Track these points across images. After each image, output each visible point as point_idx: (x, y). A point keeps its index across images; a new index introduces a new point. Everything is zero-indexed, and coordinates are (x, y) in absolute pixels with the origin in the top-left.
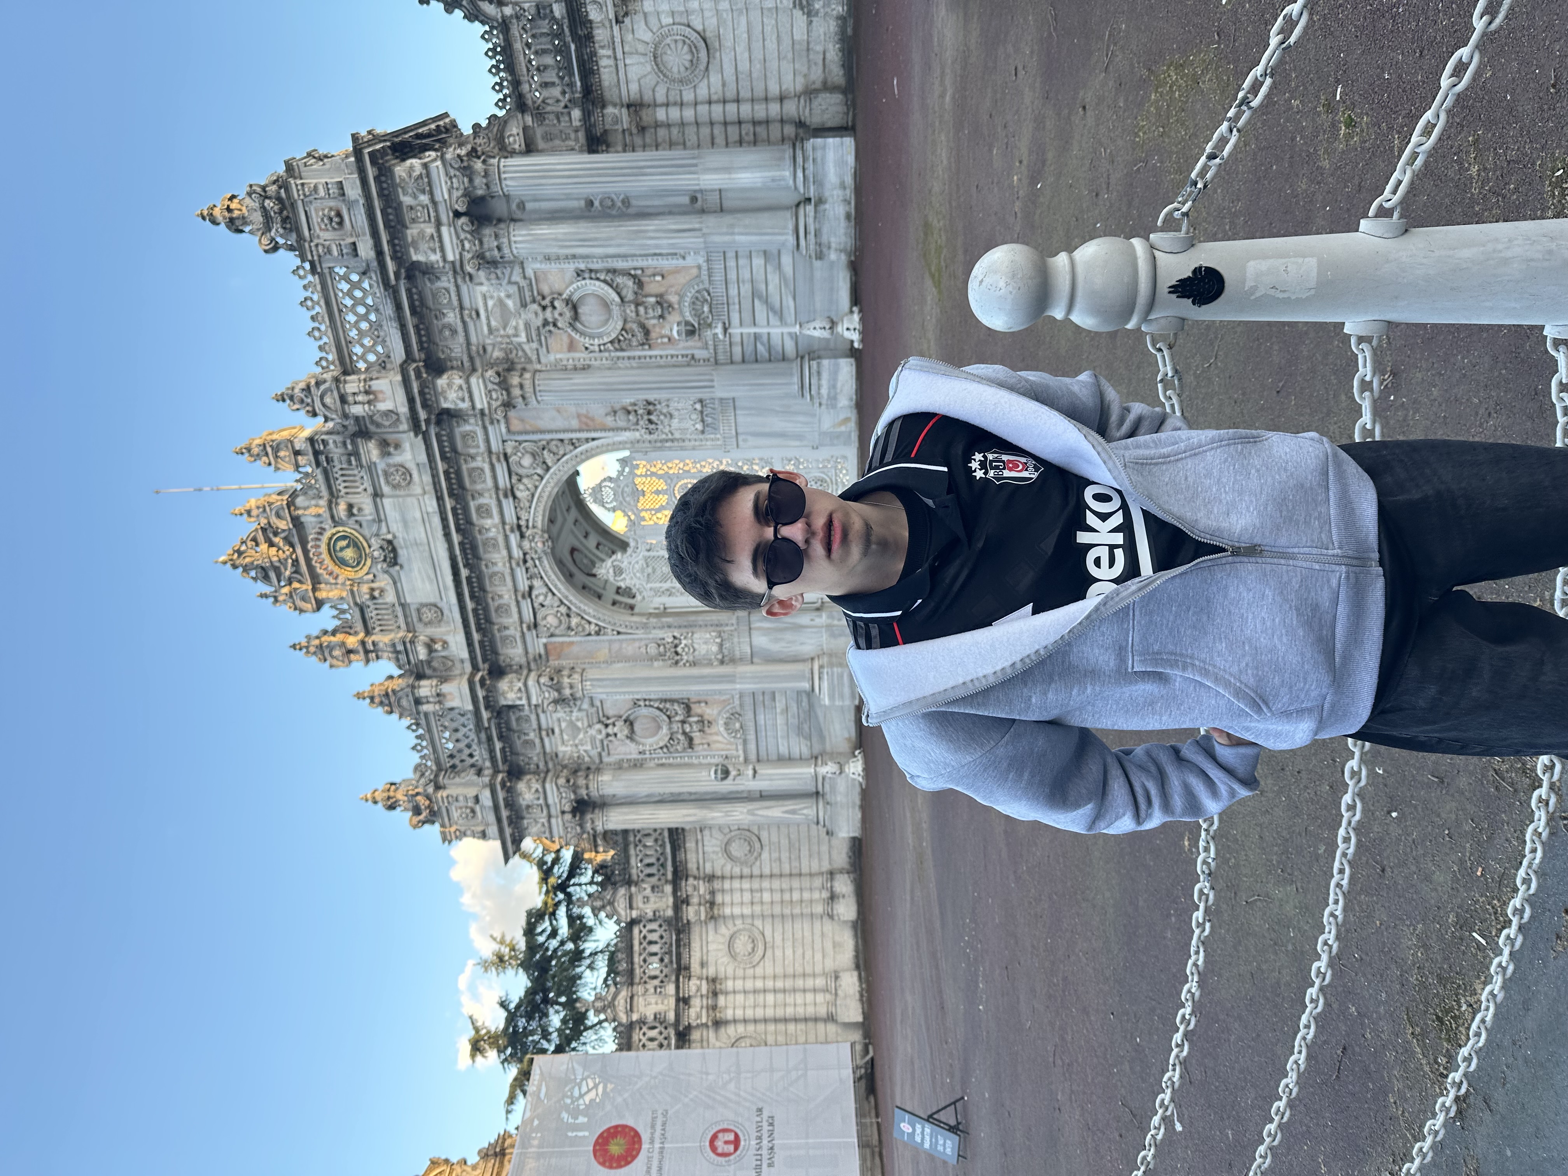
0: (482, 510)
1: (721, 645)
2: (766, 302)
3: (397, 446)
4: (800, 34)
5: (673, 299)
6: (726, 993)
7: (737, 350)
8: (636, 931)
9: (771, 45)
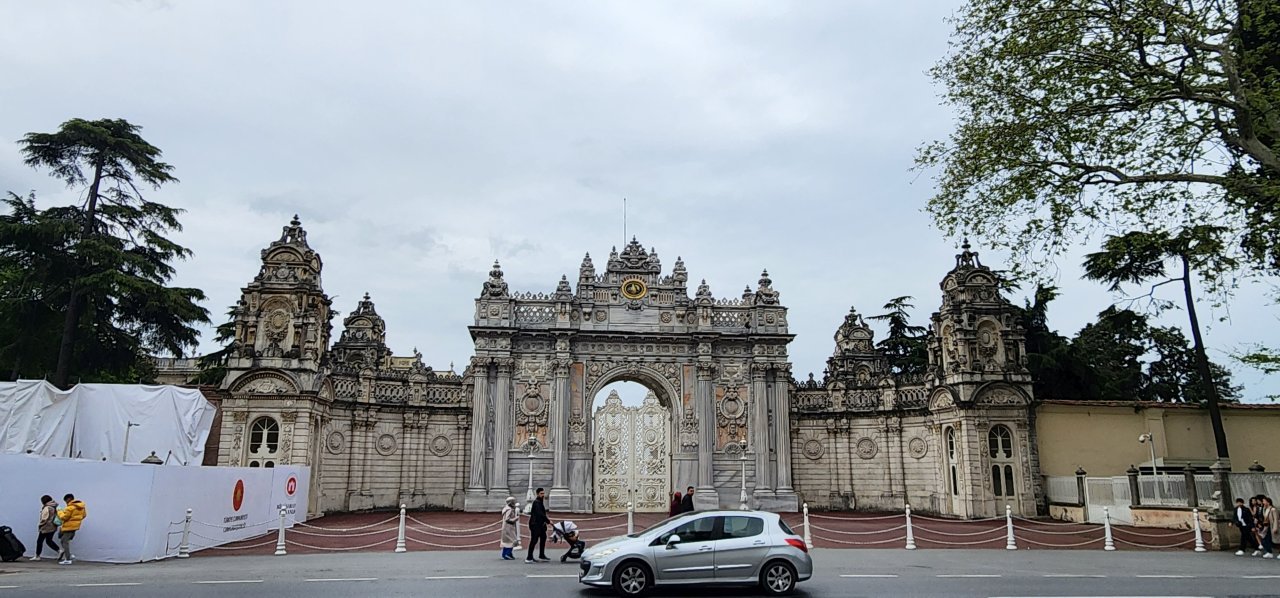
0: (650, 348)
1: (578, 444)
2: (734, 476)
3: (681, 321)
4: (821, 493)
5: (736, 439)
6: (366, 431)
7: (716, 463)
8: (400, 383)
9: (817, 482)
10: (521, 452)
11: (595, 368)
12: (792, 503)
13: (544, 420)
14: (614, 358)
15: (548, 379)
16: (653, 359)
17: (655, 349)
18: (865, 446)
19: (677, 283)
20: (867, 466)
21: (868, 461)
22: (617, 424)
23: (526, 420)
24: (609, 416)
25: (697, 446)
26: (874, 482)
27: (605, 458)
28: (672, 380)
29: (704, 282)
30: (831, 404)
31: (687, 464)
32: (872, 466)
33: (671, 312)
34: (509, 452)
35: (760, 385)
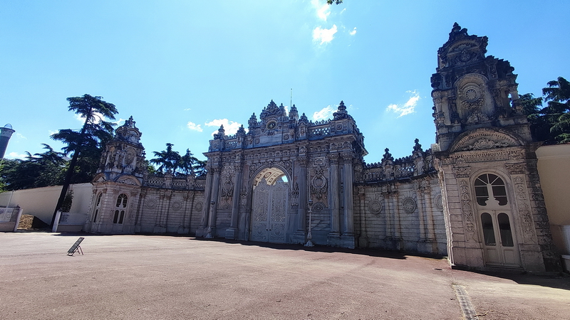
4: (380, 237)
5: (321, 201)
9: (378, 230)
11: (253, 167)
12: (351, 242)
13: (231, 194)
14: (261, 161)
16: (279, 159)
17: (280, 154)
18: (409, 205)
20: (410, 219)
23: (224, 194)
26: (415, 231)
28: (288, 169)
29: (304, 114)
31: (293, 216)
32: (414, 219)
33: (289, 134)
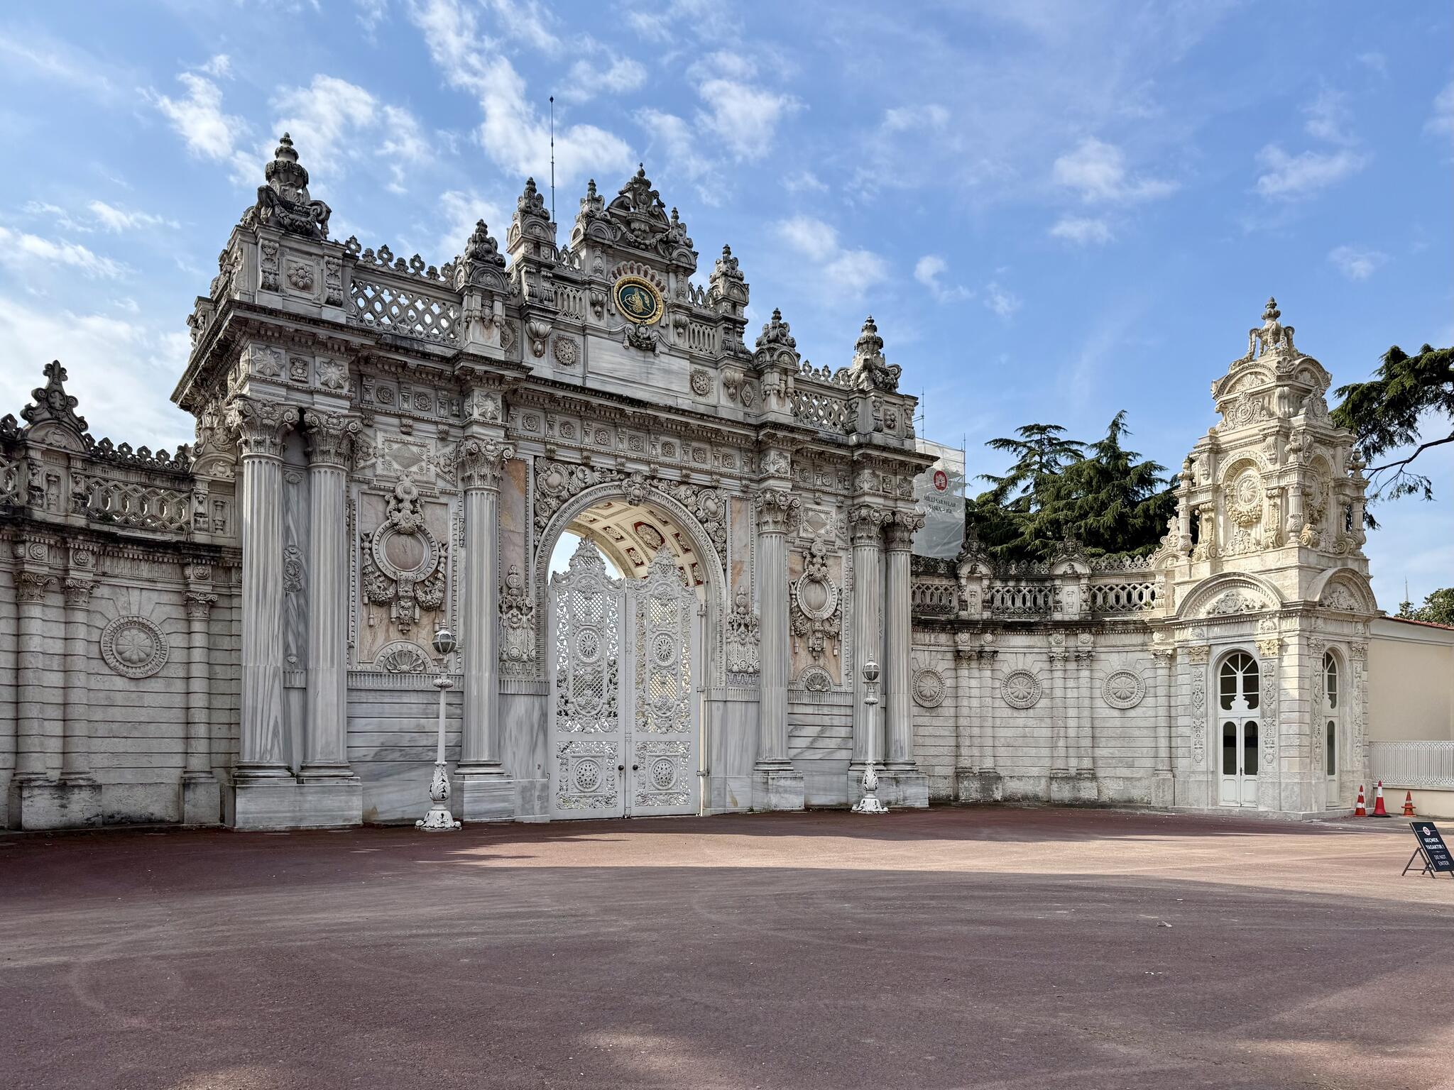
0: (669, 448)
1: (519, 658)
2: (818, 736)
3: (733, 397)
5: (821, 662)
7: (789, 709)
9: (932, 751)
10: (379, 675)
11: (555, 479)
12: (921, 791)
13: (438, 595)
14: (597, 461)
15: (443, 492)
16: (674, 475)
17: (678, 451)
18: (1021, 687)
19: (726, 306)
20: (1021, 722)
21: (1023, 713)
22: (595, 617)
23: (391, 592)
24: (579, 597)
25: (756, 672)
26: (1033, 752)
27: (570, 695)
28: (711, 526)
29: (777, 315)
30: (963, 604)
31: (736, 711)
32: (1031, 722)
33: (712, 372)
34: (350, 673)
35: (869, 554)
